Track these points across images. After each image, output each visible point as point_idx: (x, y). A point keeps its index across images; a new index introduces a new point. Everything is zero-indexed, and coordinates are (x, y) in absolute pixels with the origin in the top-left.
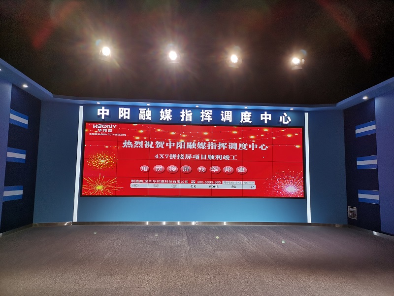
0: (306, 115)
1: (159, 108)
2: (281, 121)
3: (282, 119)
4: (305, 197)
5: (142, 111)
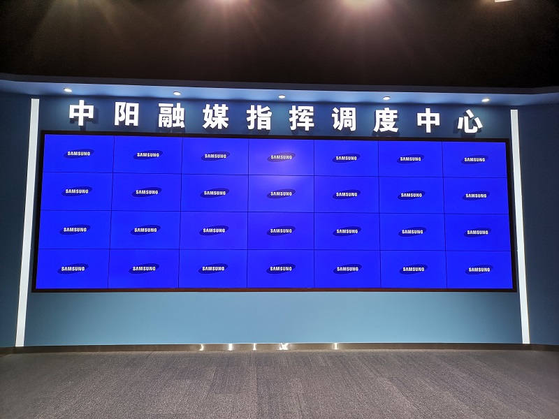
0: (514, 114)
1: (201, 102)
2: (460, 127)
3: (463, 123)
4: (515, 288)
5: (165, 108)
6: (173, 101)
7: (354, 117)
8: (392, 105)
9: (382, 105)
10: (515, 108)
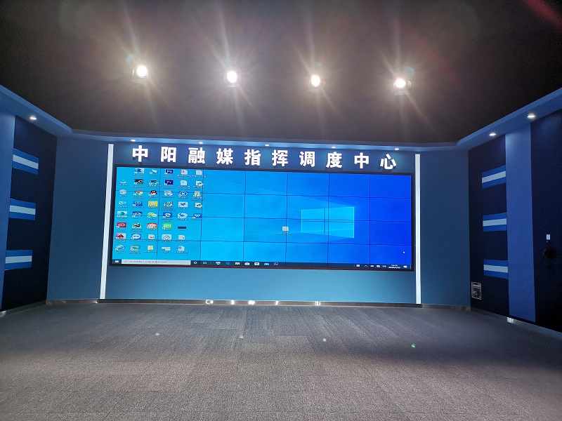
0: (418, 157)
1: (216, 147)
2: (382, 165)
3: (384, 163)
4: (413, 269)
5: (192, 151)
6: (198, 146)
7: (314, 158)
8: (338, 151)
9: (332, 151)
10: (418, 153)
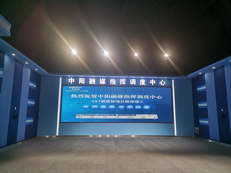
0: (173, 81)
2: (160, 84)
3: (161, 83)
4: (173, 122)
5: (91, 80)
6: (93, 78)
7: (135, 81)
8: (144, 79)
9: (142, 79)
10: (173, 79)
